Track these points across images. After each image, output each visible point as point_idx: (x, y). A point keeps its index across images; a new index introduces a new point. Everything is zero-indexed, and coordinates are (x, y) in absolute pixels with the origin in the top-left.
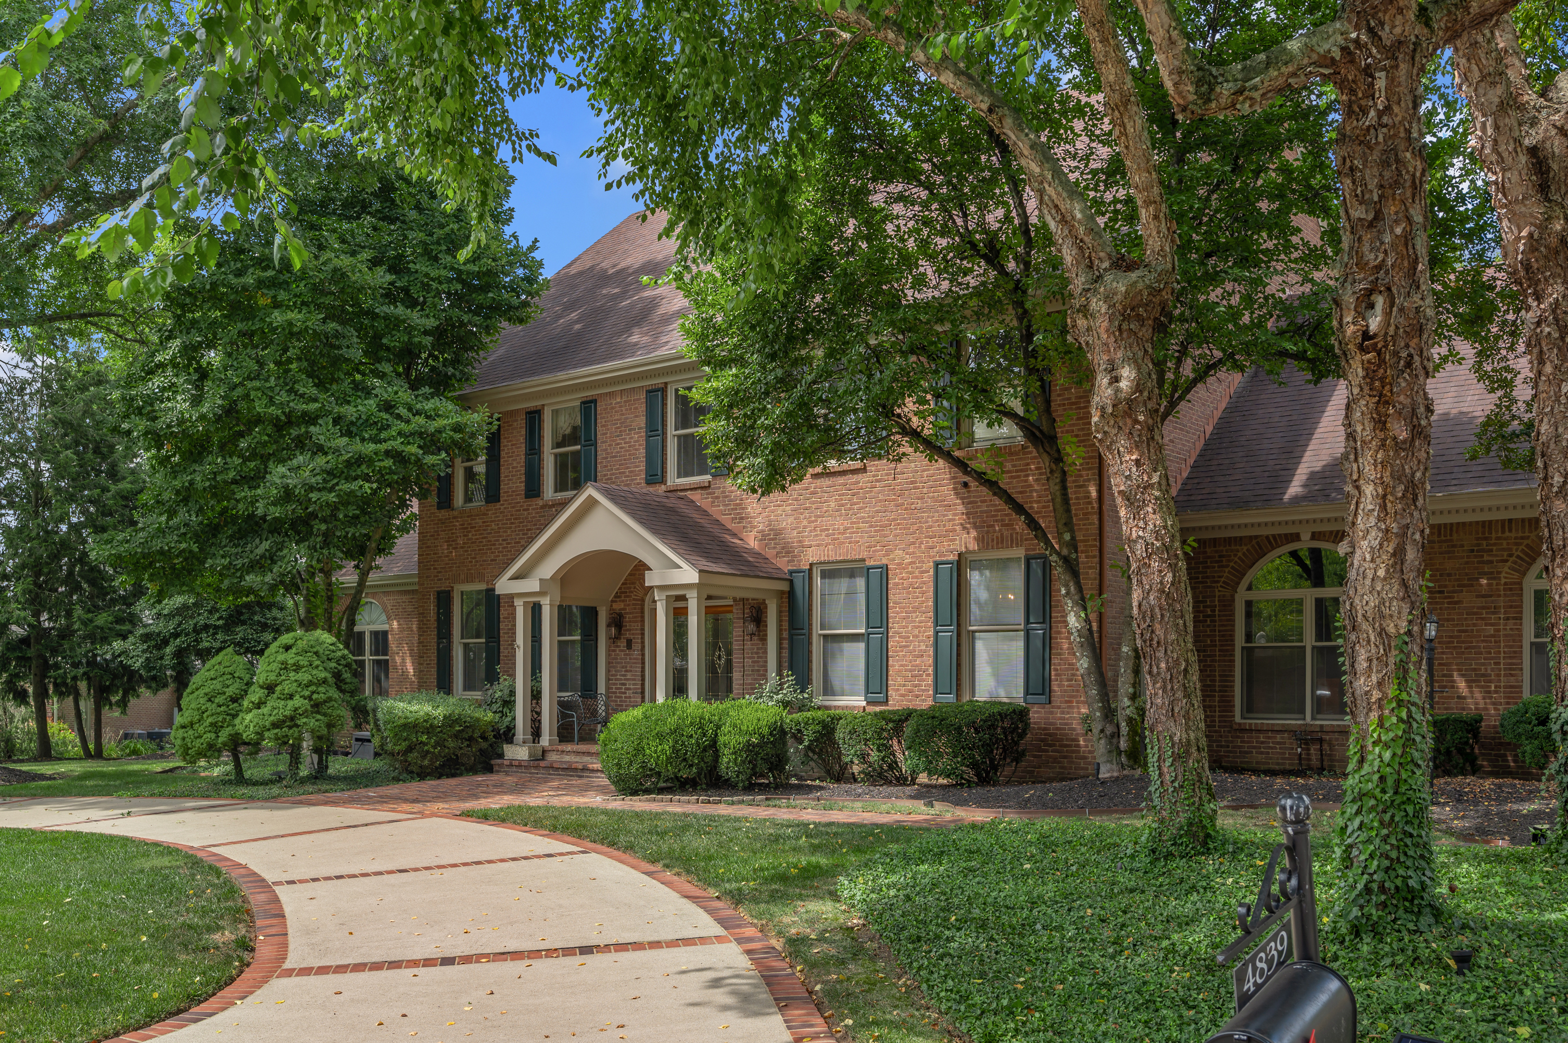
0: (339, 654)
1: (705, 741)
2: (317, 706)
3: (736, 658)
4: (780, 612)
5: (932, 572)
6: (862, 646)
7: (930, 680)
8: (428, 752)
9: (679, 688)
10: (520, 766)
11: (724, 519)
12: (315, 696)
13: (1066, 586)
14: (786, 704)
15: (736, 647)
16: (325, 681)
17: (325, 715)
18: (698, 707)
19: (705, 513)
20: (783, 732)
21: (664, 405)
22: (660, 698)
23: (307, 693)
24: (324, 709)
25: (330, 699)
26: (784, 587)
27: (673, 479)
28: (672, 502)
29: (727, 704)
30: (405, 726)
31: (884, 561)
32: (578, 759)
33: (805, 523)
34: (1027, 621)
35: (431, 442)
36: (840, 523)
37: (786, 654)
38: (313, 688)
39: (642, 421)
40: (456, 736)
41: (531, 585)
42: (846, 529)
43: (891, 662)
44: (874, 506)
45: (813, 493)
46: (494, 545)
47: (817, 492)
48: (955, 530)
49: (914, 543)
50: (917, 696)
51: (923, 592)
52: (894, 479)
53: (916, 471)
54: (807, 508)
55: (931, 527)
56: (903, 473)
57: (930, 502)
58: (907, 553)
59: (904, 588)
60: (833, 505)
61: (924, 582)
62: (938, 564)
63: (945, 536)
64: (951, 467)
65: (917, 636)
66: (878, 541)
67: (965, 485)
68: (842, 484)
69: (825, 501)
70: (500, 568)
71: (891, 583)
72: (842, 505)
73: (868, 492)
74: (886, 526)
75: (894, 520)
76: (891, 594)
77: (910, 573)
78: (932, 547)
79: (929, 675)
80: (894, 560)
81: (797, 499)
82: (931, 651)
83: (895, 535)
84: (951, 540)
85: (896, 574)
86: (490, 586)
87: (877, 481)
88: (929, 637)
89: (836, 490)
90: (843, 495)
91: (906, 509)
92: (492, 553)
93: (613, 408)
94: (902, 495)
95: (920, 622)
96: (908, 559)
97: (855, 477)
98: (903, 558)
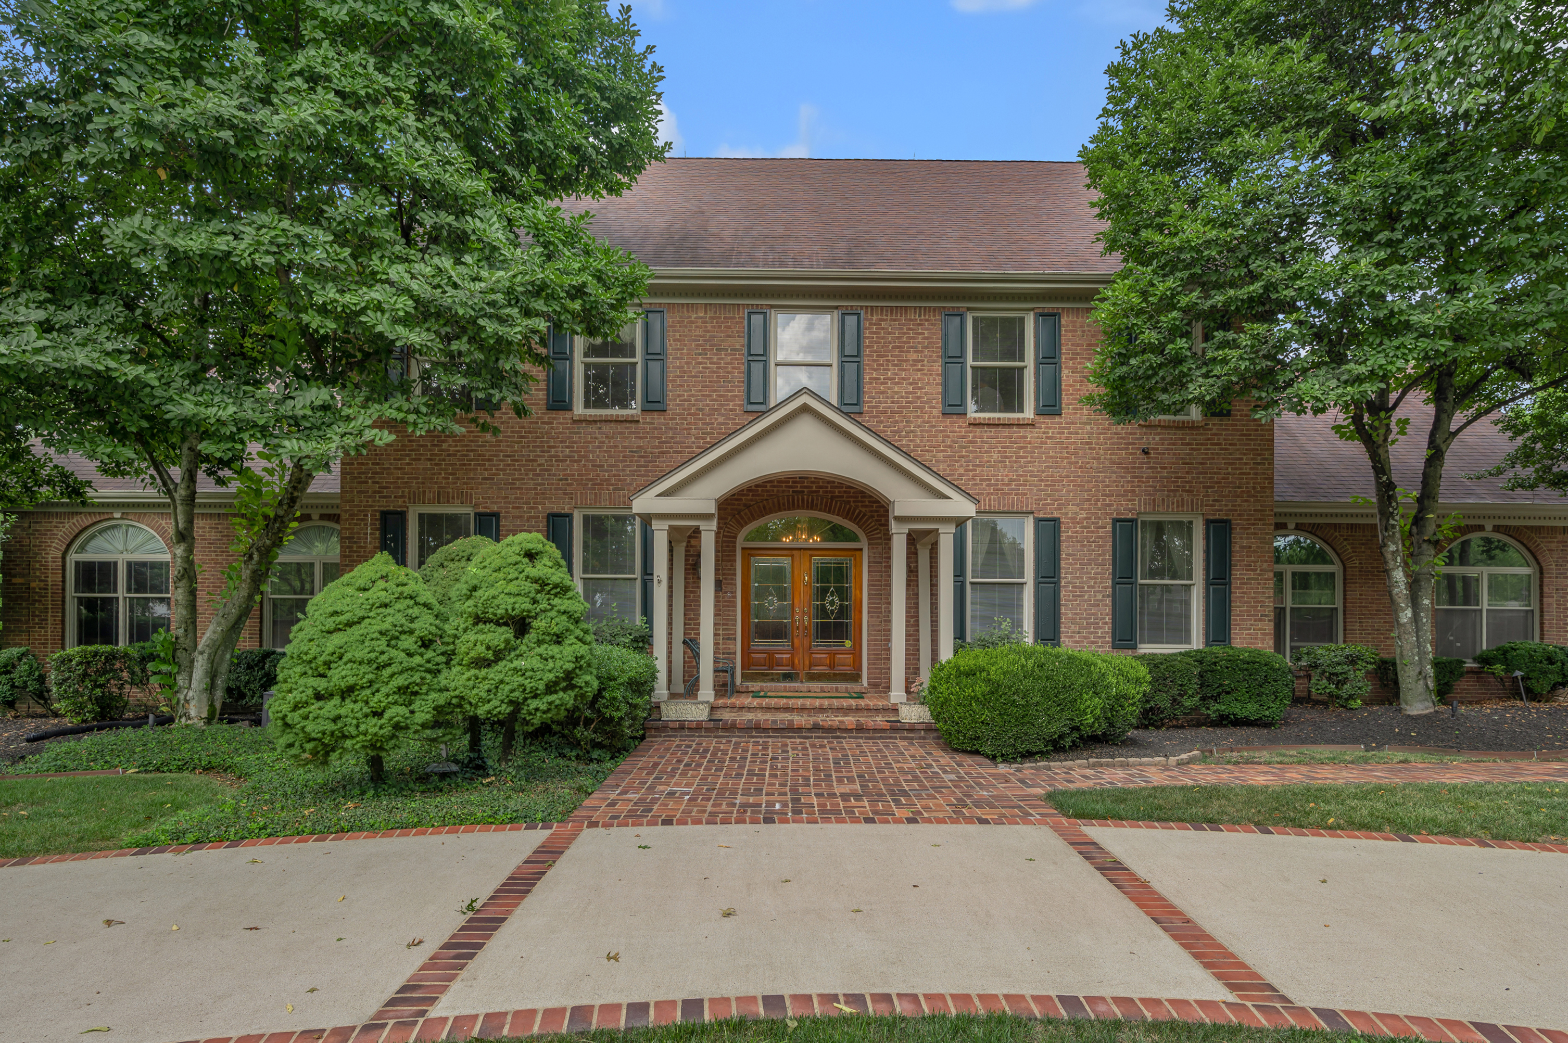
5: (1109, 528)
31: (1056, 515)
33: (962, 471)
36: (1004, 474)
42: (1011, 480)
43: (1063, 610)
44: (1045, 462)
45: (970, 442)
46: (489, 460)
47: (976, 442)
48: (1134, 491)
49: (1089, 500)
50: (1093, 643)
51: (1100, 546)
52: (1067, 438)
53: (1092, 433)
54: (963, 457)
55: (1108, 486)
56: (1077, 433)
57: (1107, 464)
58: (1081, 509)
59: (1078, 542)
60: (995, 456)
61: (1101, 537)
62: (1115, 521)
63: (1123, 496)
64: (1131, 434)
65: (1093, 587)
66: (1049, 495)
67: (1145, 452)
68: (1006, 437)
69: (986, 452)
70: (501, 489)
71: (1064, 536)
72: (1006, 457)
73: (1036, 447)
74: (1059, 481)
75: (1067, 476)
76: (1064, 546)
77: (1085, 527)
78: (1110, 505)
79: (1106, 623)
80: (1067, 514)
81: (950, 447)
82: (1108, 601)
83: (1068, 491)
84: (1130, 500)
85: (1069, 528)
86: (481, 510)
87: (1047, 438)
88: (1106, 587)
89: (1000, 442)
90: (1007, 447)
91: (1081, 467)
92: (486, 470)
93: (692, 322)
94: (1076, 454)
95: (1096, 574)
96: (1084, 514)
97: (1021, 432)
98: (1076, 513)
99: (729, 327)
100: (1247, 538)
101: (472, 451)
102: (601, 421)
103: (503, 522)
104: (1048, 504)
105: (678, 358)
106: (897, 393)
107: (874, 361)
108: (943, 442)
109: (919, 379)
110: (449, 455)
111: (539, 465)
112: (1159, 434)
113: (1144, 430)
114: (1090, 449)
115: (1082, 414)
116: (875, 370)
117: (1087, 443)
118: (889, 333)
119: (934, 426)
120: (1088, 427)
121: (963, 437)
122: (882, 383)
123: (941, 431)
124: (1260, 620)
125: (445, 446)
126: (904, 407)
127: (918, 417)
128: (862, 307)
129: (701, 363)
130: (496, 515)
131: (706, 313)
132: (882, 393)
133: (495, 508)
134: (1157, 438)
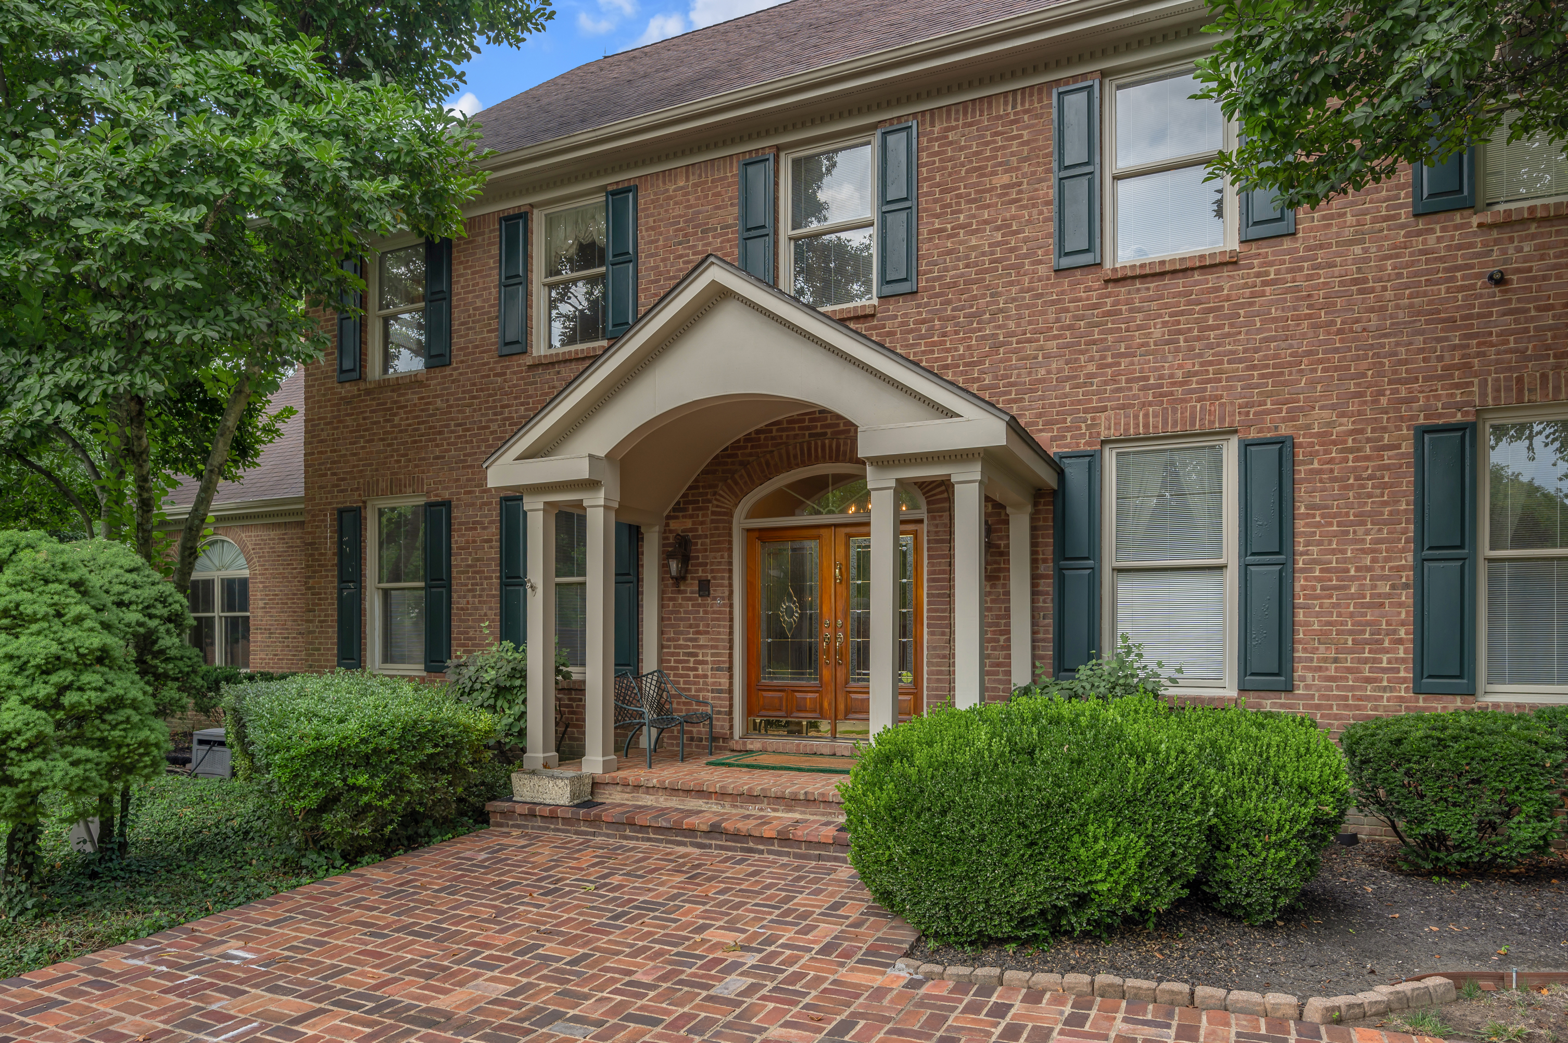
0: (148, 593)
5: (1407, 447)
8: (368, 806)
10: (553, 817)
12: (69, 698)
16: (103, 657)
17: (103, 743)
23: (42, 690)
24: (100, 730)
25: (118, 703)
30: (316, 756)
31: (1285, 431)
32: (674, 803)
33: (1092, 368)
36: (1175, 365)
37: (1046, 603)
38: (65, 676)
40: (423, 767)
42: (1190, 374)
43: (1300, 616)
44: (1260, 331)
45: (1109, 314)
46: (441, 433)
47: (1120, 312)
48: (1469, 366)
49: (1360, 395)
50: (1368, 680)
51: (1385, 486)
52: (1309, 278)
53: (1367, 260)
54: (1094, 342)
55: (1403, 362)
56: (1332, 265)
57: (1402, 316)
58: (1342, 415)
59: (1334, 480)
60: (1157, 333)
61: (1387, 468)
62: (1422, 432)
63: (1440, 378)
64: (1459, 247)
65: (1369, 569)
66: (1270, 395)
67: (1499, 280)
68: (1180, 294)
69: (1139, 328)
70: (451, 469)
71: (1302, 471)
72: (1180, 332)
73: (1242, 306)
74: (1290, 365)
75: (1309, 353)
76: (1302, 491)
77: (1351, 450)
78: (1408, 401)
79: (1400, 641)
80: (1309, 427)
81: (1070, 327)
82: (1406, 597)
83: (1312, 383)
84: (1457, 386)
85: (1314, 454)
86: (433, 499)
87: (1265, 284)
88: (1403, 568)
89: (1166, 306)
90: (1182, 313)
91: (1340, 332)
92: (437, 446)
93: (670, 198)
94: (1328, 306)
95: (1380, 541)
96: (1348, 425)
97: (1211, 279)
98: (1331, 424)
99: (718, 194)
101: (423, 422)
102: (559, 362)
103: (455, 513)
104: (1268, 412)
105: (651, 256)
106: (974, 248)
107: (936, 201)
108: (1058, 320)
109: (1013, 218)
110: (401, 431)
111: (492, 433)
112: (1533, 237)
113: (1495, 234)
114: (1361, 292)
115: (1343, 226)
116: (937, 216)
117: (1355, 282)
118: (961, 149)
119: (1040, 296)
120: (1357, 249)
121: (1095, 307)
122: (950, 237)
123: (1053, 303)
125: (397, 419)
126: (986, 271)
127: (1011, 283)
128: (915, 115)
129: (681, 256)
130: (447, 504)
131: (687, 180)
132: (950, 252)
133: (446, 495)
134: (1527, 247)
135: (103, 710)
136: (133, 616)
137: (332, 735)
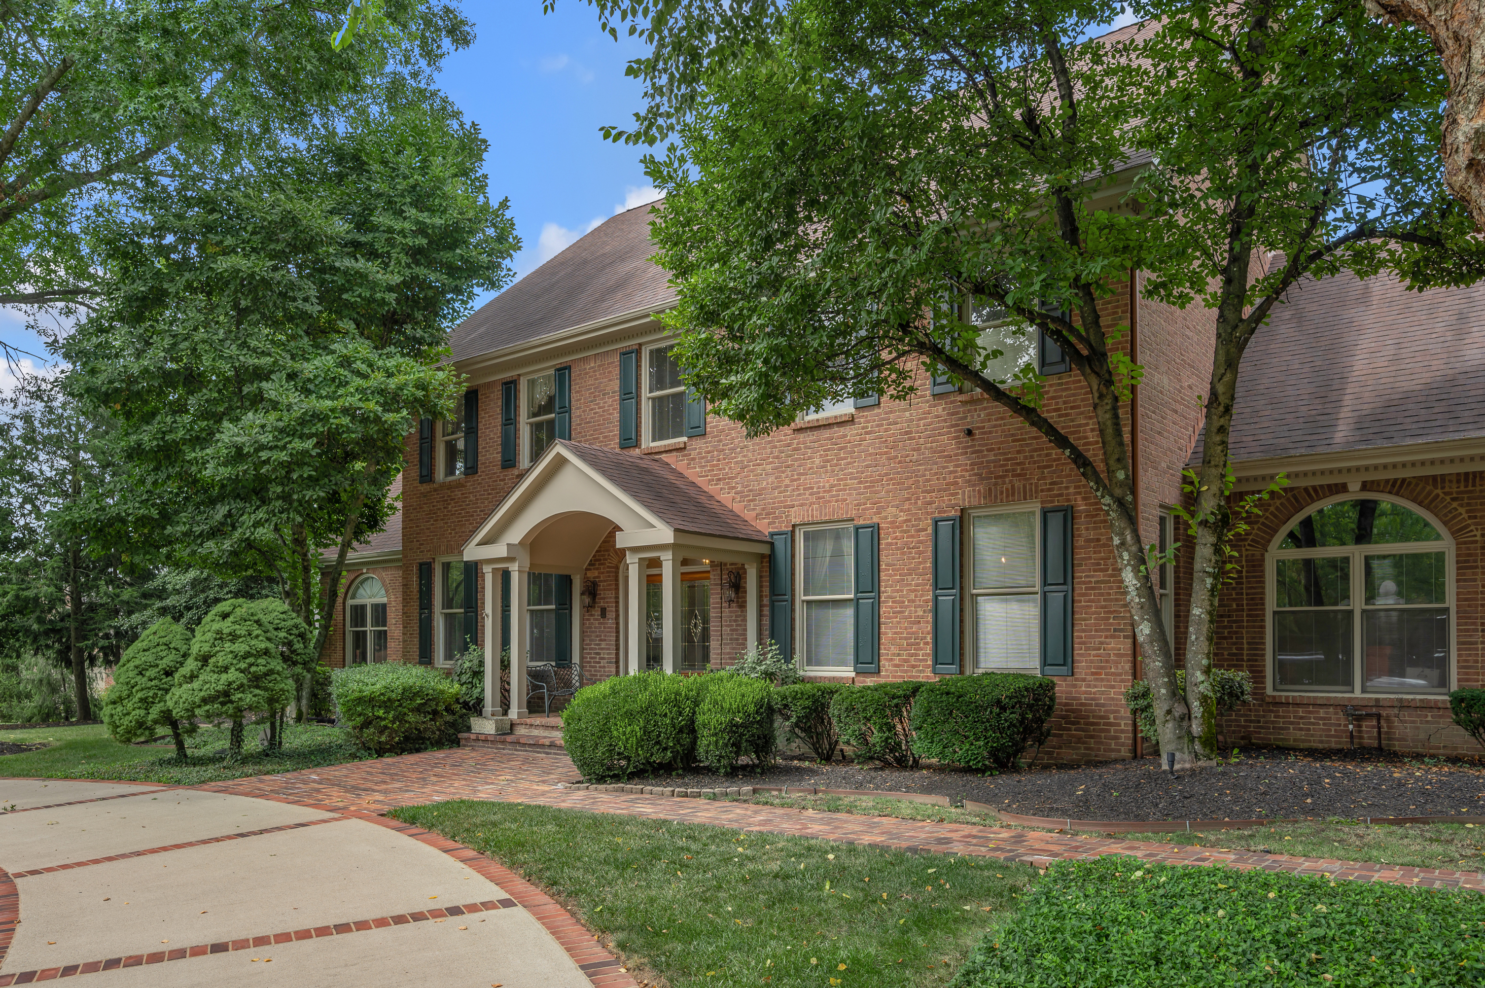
0: (290, 623)
1: (681, 721)
2: (256, 681)
3: (713, 626)
4: (760, 578)
5: (930, 530)
6: (850, 612)
7: (929, 649)
8: (386, 727)
9: (652, 658)
10: (486, 741)
11: (699, 481)
12: (253, 669)
13: (1121, 534)
14: (769, 675)
15: (713, 614)
16: (266, 652)
17: (266, 689)
18: (672, 680)
19: (681, 475)
20: (771, 710)
21: (638, 366)
22: (633, 669)
23: (243, 665)
24: (265, 683)
25: (271, 672)
26: (765, 550)
27: (647, 442)
28: (646, 463)
29: (706, 677)
30: (360, 700)
31: (875, 520)
33: (787, 482)
34: (1045, 583)
35: (391, 400)
36: (826, 480)
37: (766, 621)
38: (251, 660)
39: (616, 385)
40: (418, 710)
41: (499, 550)
42: (832, 486)
43: (883, 629)
44: (864, 461)
45: (795, 449)
47: (800, 448)
48: (957, 483)
49: (909, 499)
51: (920, 553)
52: (886, 430)
53: (912, 421)
54: (789, 466)
55: (928, 480)
56: (898, 422)
57: (928, 454)
58: (901, 511)
59: (898, 549)
60: (817, 461)
61: (921, 542)
62: (937, 521)
63: (945, 490)
64: (953, 414)
65: (914, 601)
66: (869, 499)
67: (970, 433)
69: (809, 458)
71: (883, 544)
72: (828, 461)
73: (856, 446)
74: (878, 481)
75: (886, 474)
76: (883, 555)
77: (905, 532)
78: (930, 503)
79: (927, 643)
80: (886, 518)
81: (777, 457)
82: (930, 617)
83: (888, 492)
84: (952, 495)
85: (888, 534)
87: (867, 433)
88: (927, 601)
90: (829, 450)
91: (900, 462)
92: (472, 526)
93: (587, 373)
94: (895, 447)
95: (917, 585)
96: (903, 517)
97: (842, 431)
98: (896, 516)
99: (610, 372)
100: (1095, 528)
101: (463, 509)
104: (868, 509)
105: (579, 408)
110: (452, 515)
112: (985, 409)
114: (910, 439)
117: (907, 433)
121: (789, 445)
124: (1112, 637)
125: (450, 507)
131: (595, 362)
134: (982, 414)
135: (266, 675)
136: (282, 634)
137: (367, 691)
